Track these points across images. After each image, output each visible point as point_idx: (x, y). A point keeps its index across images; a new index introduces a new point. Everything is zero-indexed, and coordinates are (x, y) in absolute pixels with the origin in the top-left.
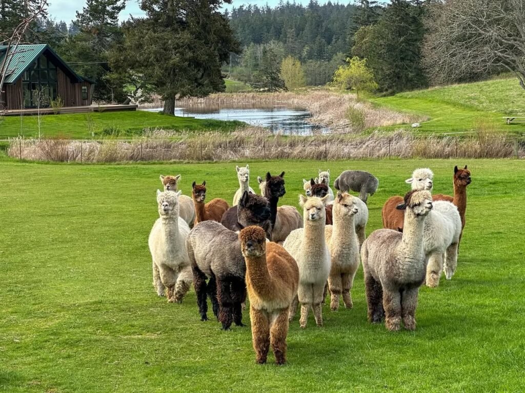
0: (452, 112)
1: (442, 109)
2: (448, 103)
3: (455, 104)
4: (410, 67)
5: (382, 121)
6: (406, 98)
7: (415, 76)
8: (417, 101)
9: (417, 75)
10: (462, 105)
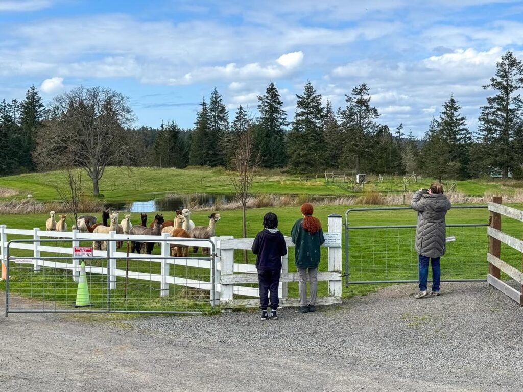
0: (42, 190)
1: (35, 187)
2: (38, 184)
3: (43, 185)
4: (3, 162)
5: (4, 194)
6: (7, 180)
7: (6, 168)
8: (16, 182)
9: (8, 167)
10: (47, 185)
